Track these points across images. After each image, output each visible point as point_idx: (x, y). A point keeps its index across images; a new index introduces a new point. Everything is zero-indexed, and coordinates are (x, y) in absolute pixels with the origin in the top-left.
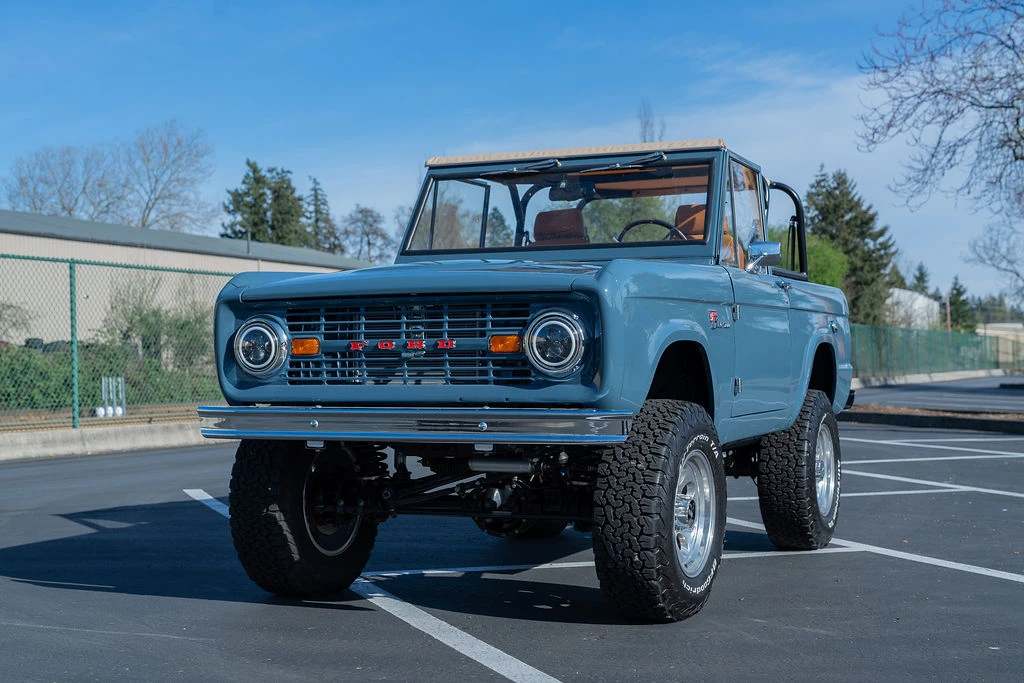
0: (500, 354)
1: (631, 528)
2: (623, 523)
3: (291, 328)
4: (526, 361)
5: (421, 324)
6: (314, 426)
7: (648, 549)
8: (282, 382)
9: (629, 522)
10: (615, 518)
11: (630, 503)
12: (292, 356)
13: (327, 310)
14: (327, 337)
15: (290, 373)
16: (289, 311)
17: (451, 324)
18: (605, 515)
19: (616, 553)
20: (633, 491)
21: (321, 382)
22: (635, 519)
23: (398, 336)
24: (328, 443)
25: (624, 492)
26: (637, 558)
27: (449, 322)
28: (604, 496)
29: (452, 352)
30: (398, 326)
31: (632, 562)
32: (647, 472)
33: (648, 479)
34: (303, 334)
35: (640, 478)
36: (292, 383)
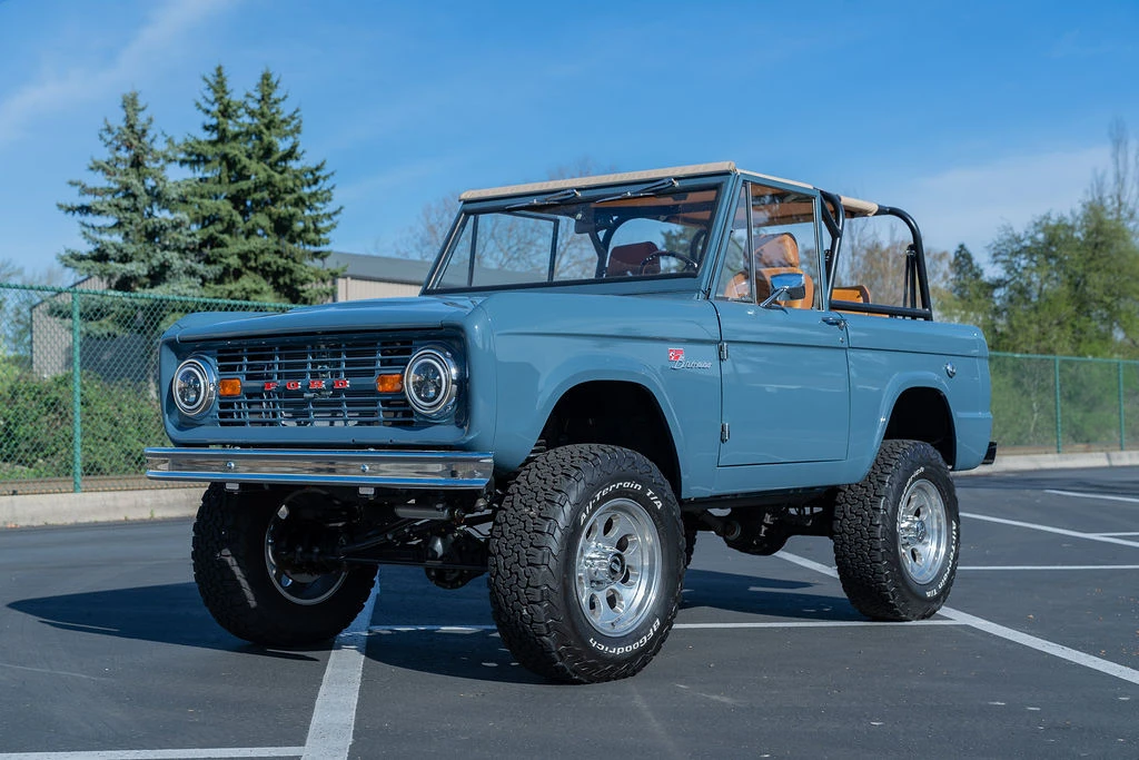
0: (387, 393)
1: (518, 579)
2: (511, 573)
3: (222, 369)
4: (407, 403)
5: (326, 363)
6: (230, 468)
7: (535, 603)
8: (214, 423)
9: (516, 573)
10: (505, 568)
11: (518, 553)
12: (221, 397)
13: (249, 350)
14: (249, 377)
15: (222, 415)
16: (219, 352)
17: (348, 364)
18: (496, 565)
19: (507, 606)
20: (522, 539)
21: (243, 424)
22: (522, 570)
23: (303, 376)
24: (243, 485)
25: (513, 542)
26: (525, 612)
27: (346, 361)
28: (497, 545)
29: (348, 393)
30: (304, 365)
31: (522, 616)
32: (538, 520)
33: (537, 528)
34: (228, 375)
35: (530, 526)
36: (223, 424)
